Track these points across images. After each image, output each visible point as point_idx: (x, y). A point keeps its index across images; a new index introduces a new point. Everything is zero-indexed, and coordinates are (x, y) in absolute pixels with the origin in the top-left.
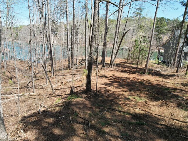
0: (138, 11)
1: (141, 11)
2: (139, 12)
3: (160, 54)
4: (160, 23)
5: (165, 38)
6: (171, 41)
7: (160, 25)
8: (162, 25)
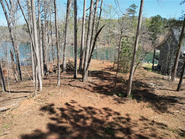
0: (131, 8)
1: (135, 9)
2: (133, 9)
3: (155, 57)
4: (156, 21)
5: (161, 38)
6: (169, 42)
7: (155, 24)
8: (158, 24)
